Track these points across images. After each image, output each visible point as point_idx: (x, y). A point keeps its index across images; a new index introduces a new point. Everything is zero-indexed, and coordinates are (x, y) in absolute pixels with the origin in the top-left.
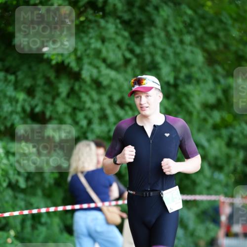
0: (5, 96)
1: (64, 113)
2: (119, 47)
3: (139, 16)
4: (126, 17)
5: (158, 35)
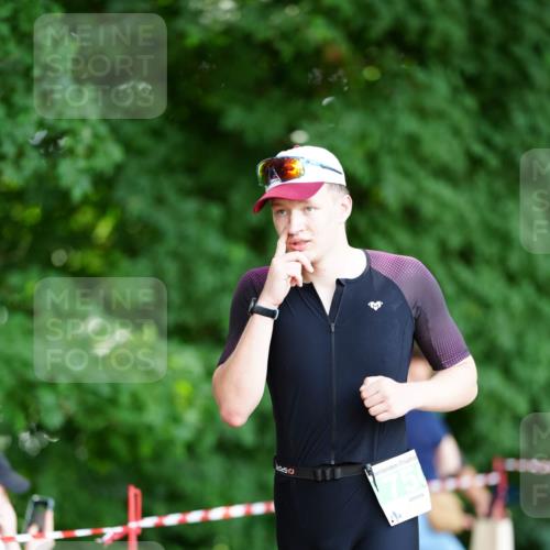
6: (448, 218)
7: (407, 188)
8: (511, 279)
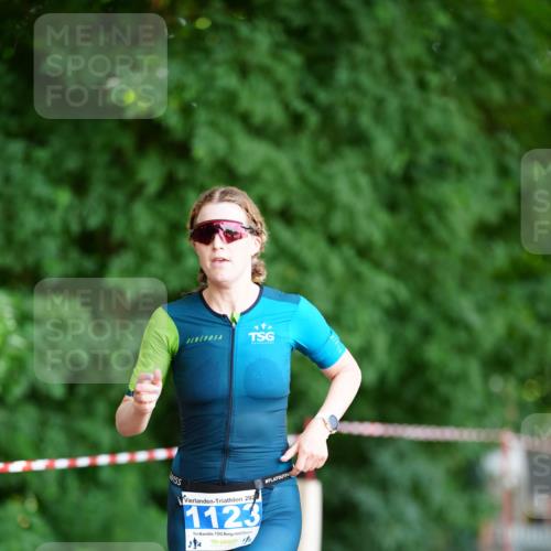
0: (27, 195)
1: (152, 235)
2: (279, 86)
3: (327, 17)
4: (298, 20)
5: (369, 62)
6: (268, 175)
7: (221, 145)
8: (333, 241)
